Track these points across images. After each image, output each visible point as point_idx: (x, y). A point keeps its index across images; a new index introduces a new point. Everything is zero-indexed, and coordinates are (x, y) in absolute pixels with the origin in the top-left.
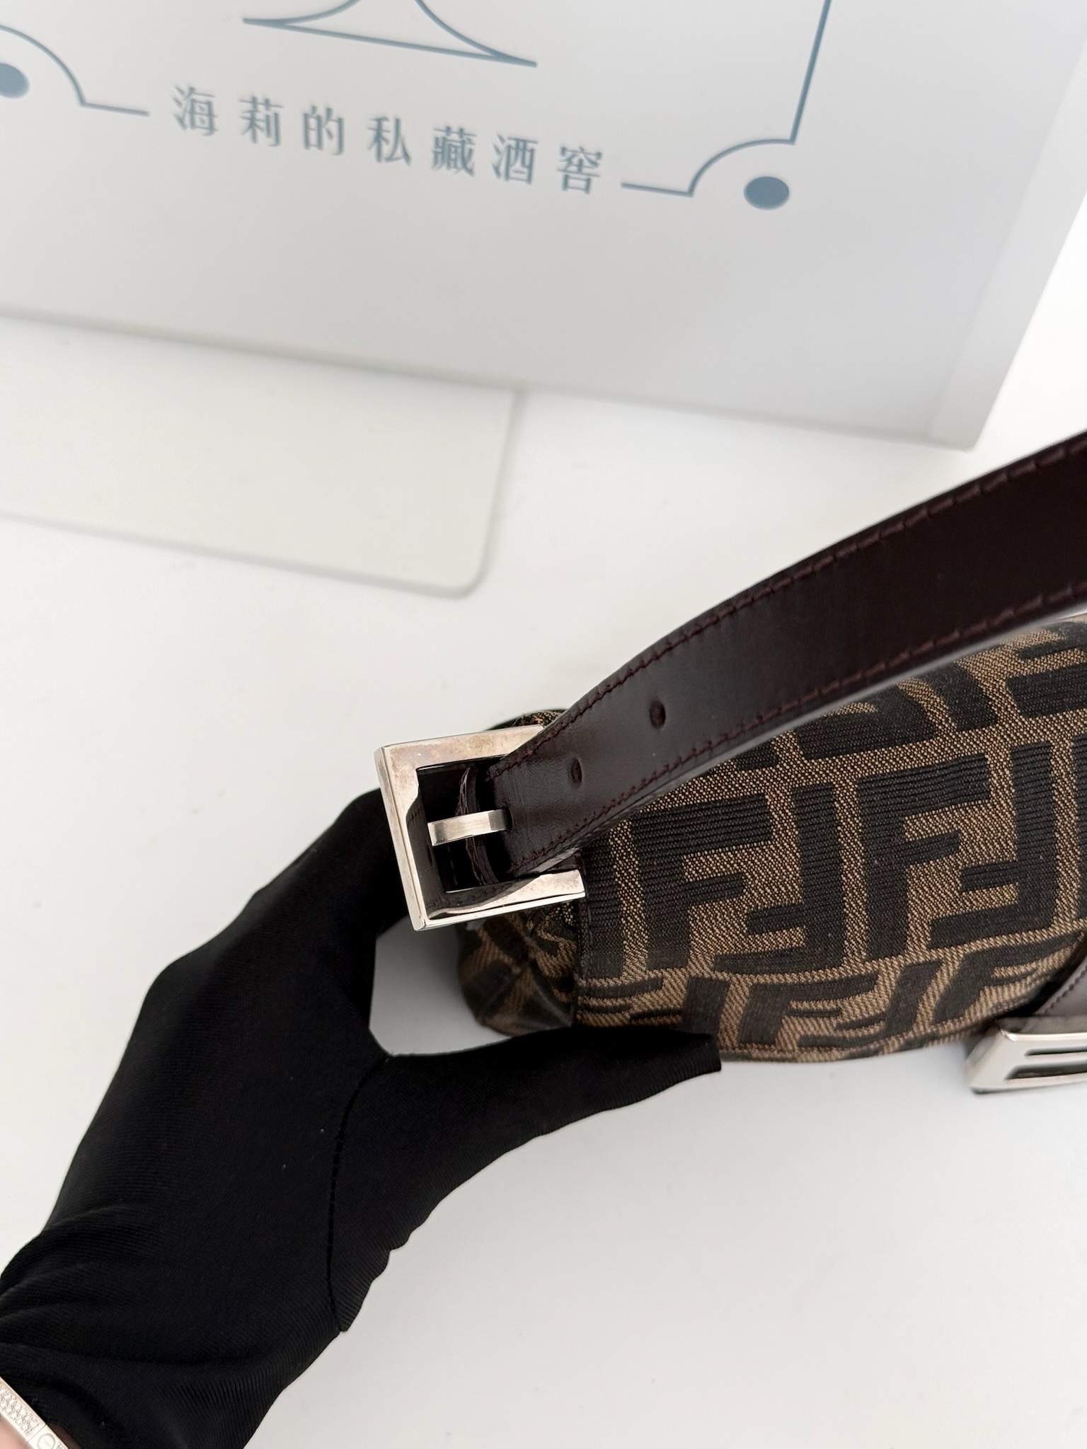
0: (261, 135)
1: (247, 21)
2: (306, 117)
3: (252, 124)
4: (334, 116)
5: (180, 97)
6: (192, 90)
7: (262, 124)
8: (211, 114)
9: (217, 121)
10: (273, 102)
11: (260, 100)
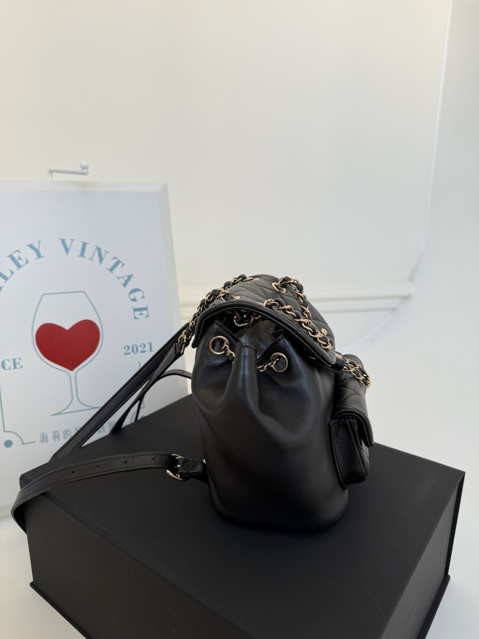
0: (57, 440)
1: (53, 415)
2: (64, 432)
3: (54, 438)
4: (69, 430)
5: (42, 436)
6: (44, 433)
7: (57, 436)
8: (47, 438)
9: (48, 439)
10: (58, 430)
11: (56, 431)
